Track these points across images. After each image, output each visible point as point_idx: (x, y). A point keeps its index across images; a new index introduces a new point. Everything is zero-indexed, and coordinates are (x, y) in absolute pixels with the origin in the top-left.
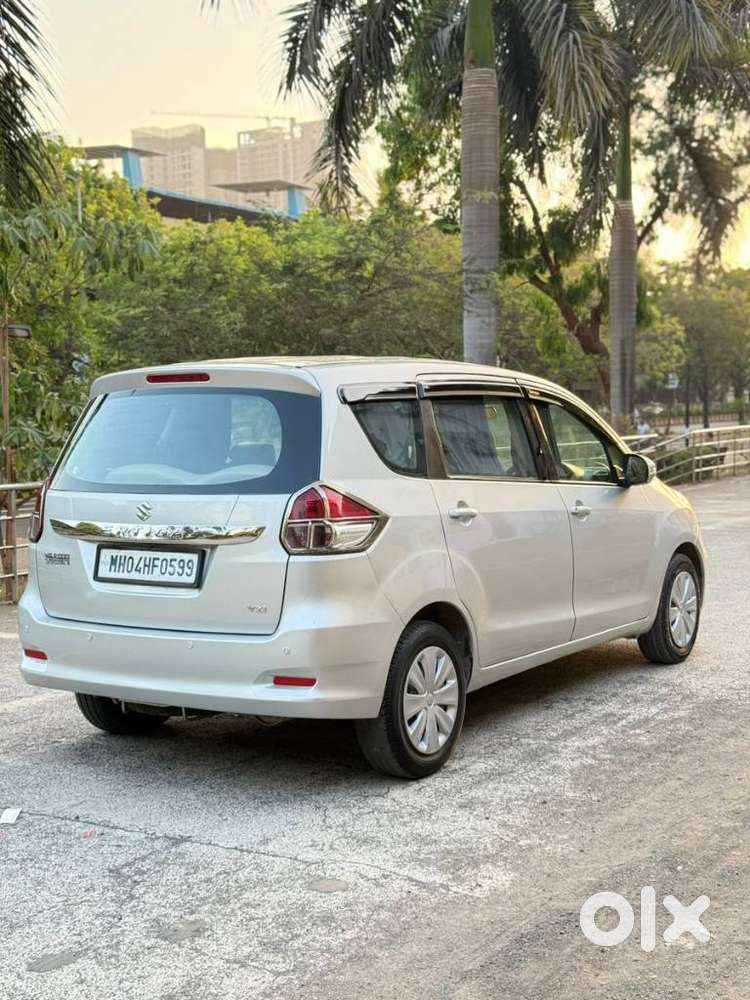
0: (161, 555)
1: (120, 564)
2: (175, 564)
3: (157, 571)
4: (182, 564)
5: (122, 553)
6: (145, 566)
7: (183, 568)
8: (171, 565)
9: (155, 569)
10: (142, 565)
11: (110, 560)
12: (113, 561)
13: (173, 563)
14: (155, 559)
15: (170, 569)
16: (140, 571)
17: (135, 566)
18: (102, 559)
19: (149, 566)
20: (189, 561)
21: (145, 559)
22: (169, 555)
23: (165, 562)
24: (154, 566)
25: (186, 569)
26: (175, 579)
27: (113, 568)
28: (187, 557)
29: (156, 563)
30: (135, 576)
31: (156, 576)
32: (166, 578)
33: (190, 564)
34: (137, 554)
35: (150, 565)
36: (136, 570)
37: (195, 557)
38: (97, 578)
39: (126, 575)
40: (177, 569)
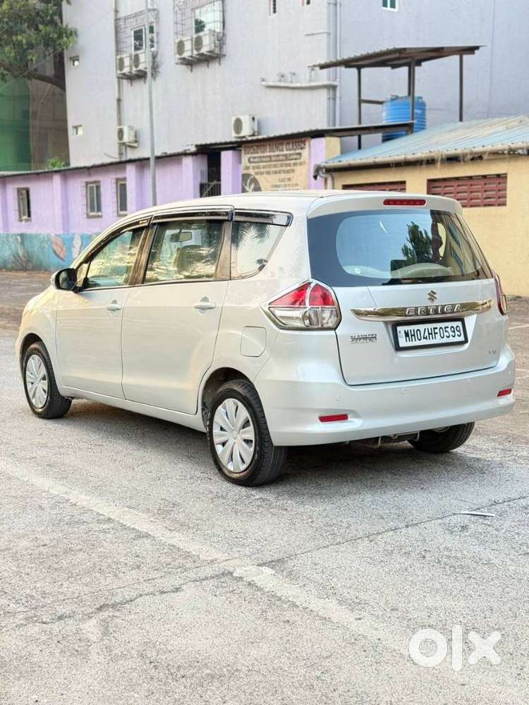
0: (438, 325)
1: (412, 336)
2: (448, 329)
3: (438, 336)
4: (453, 329)
5: (412, 328)
6: (429, 334)
7: (454, 331)
8: (446, 331)
9: (436, 335)
10: (427, 334)
11: (404, 334)
12: (407, 334)
13: (447, 329)
14: (434, 329)
15: (446, 334)
16: (426, 338)
17: (422, 336)
18: (398, 333)
20: (457, 327)
21: (428, 329)
22: (443, 325)
23: (441, 330)
24: (436, 333)
25: (457, 333)
26: (451, 340)
27: (408, 339)
28: (454, 324)
29: (436, 331)
30: (423, 342)
31: (438, 340)
32: (445, 340)
33: (458, 329)
34: (422, 327)
35: (432, 334)
36: (424, 338)
37: (459, 324)
38: (398, 348)
39: (417, 343)
40: (452, 334)
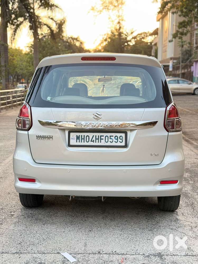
0: (105, 134)
1: (82, 139)
2: (113, 138)
3: (103, 141)
4: (116, 138)
5: (83, 134)
6: (96, 139)
7: (117, 139)
8: (110, 138)
10: (94, 139)
11: (76, 138)
12: (78, 138)
13: (111, 137)
14: (101, 136)
15: (110, 140)
16: (93, 141)
17: (90, 140)
18: (71, 137)
19: (98, 139)
20: (120, 137)
21: (96, 136)
22: (109, 134)
23: (107, 137)
25: (119, 140)
26: (114, 144)
27: (78, 141)
28: (119, 135)
29: (102, 138)
30: (90, 143)
31: (103, 143)
32: (109, 144)
33: (121, 138)
34: (91, 135)
35: (100, 139)
36: (91, 141)
37: (123, 135)
38: (69, 145)
39: (86, 144)
40: (114, 140)
